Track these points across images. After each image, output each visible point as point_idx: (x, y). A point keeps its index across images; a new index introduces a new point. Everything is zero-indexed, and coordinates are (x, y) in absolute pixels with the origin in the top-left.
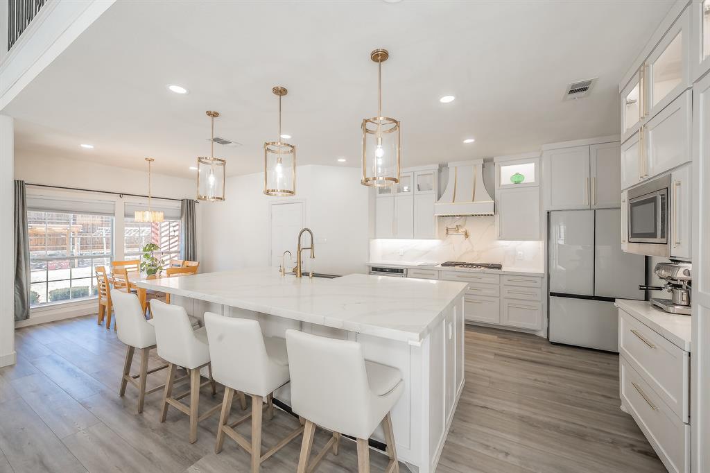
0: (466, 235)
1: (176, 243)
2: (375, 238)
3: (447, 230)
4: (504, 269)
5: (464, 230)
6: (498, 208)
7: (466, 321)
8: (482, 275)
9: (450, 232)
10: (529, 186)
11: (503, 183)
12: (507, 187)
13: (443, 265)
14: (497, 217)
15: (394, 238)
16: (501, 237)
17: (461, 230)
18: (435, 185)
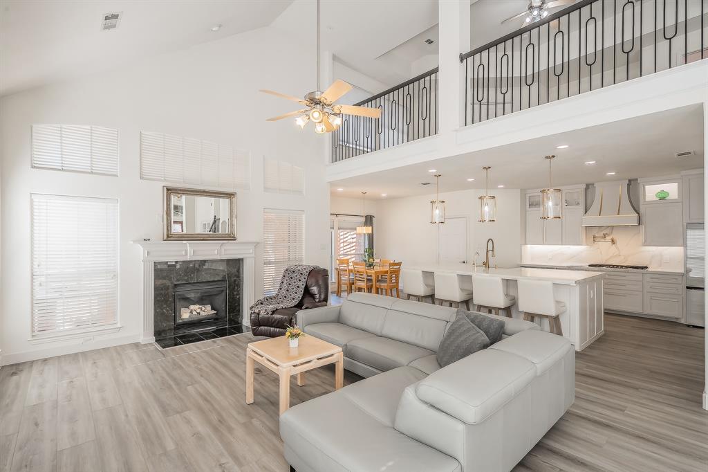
0: (613, 241)
1: (354, 248)
2: (526, 244)
3: (594, 237)
4: (650, 269)
5: (611, 237)
6: (643, 219)
7: (605, 310)
8: (628, 274)
9: (597, 240)
10: (673, 201)
11: (648, 199)
12: (652, 203)
13: (590, 266)
14: (642, 227)
15: (543, 244)
16: (645, 244)
17: (608, 238)
18: (582, 200)
